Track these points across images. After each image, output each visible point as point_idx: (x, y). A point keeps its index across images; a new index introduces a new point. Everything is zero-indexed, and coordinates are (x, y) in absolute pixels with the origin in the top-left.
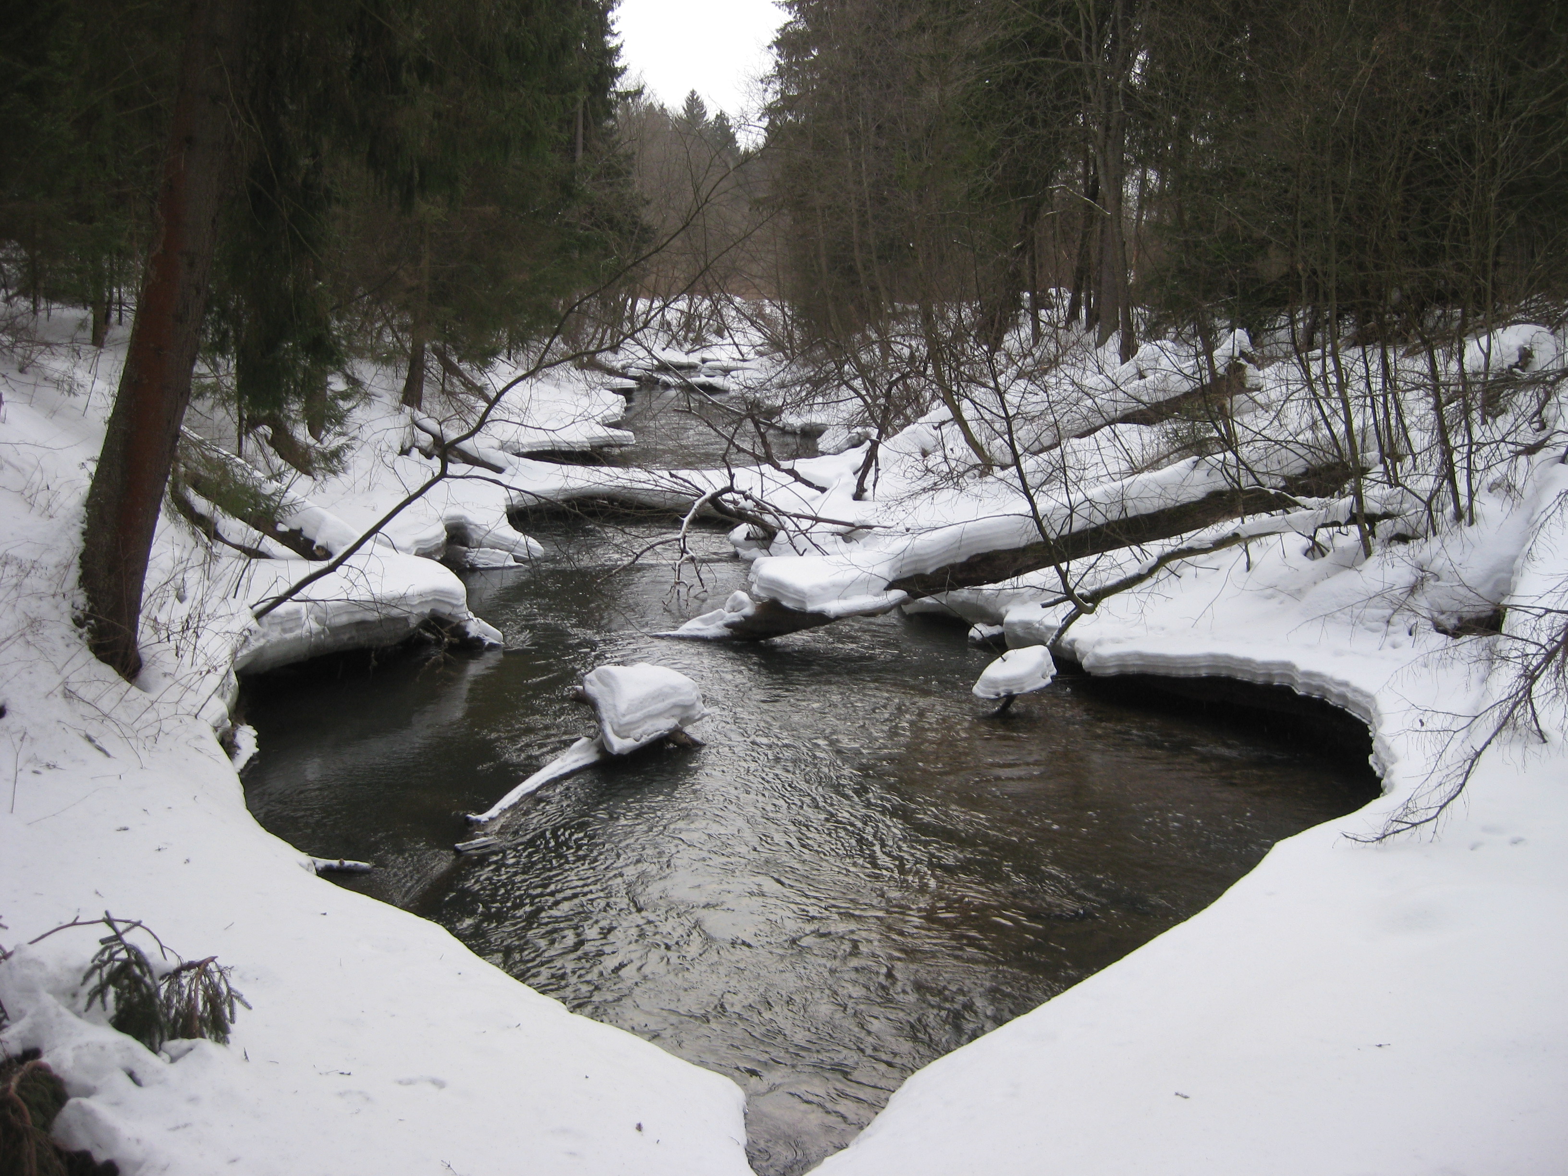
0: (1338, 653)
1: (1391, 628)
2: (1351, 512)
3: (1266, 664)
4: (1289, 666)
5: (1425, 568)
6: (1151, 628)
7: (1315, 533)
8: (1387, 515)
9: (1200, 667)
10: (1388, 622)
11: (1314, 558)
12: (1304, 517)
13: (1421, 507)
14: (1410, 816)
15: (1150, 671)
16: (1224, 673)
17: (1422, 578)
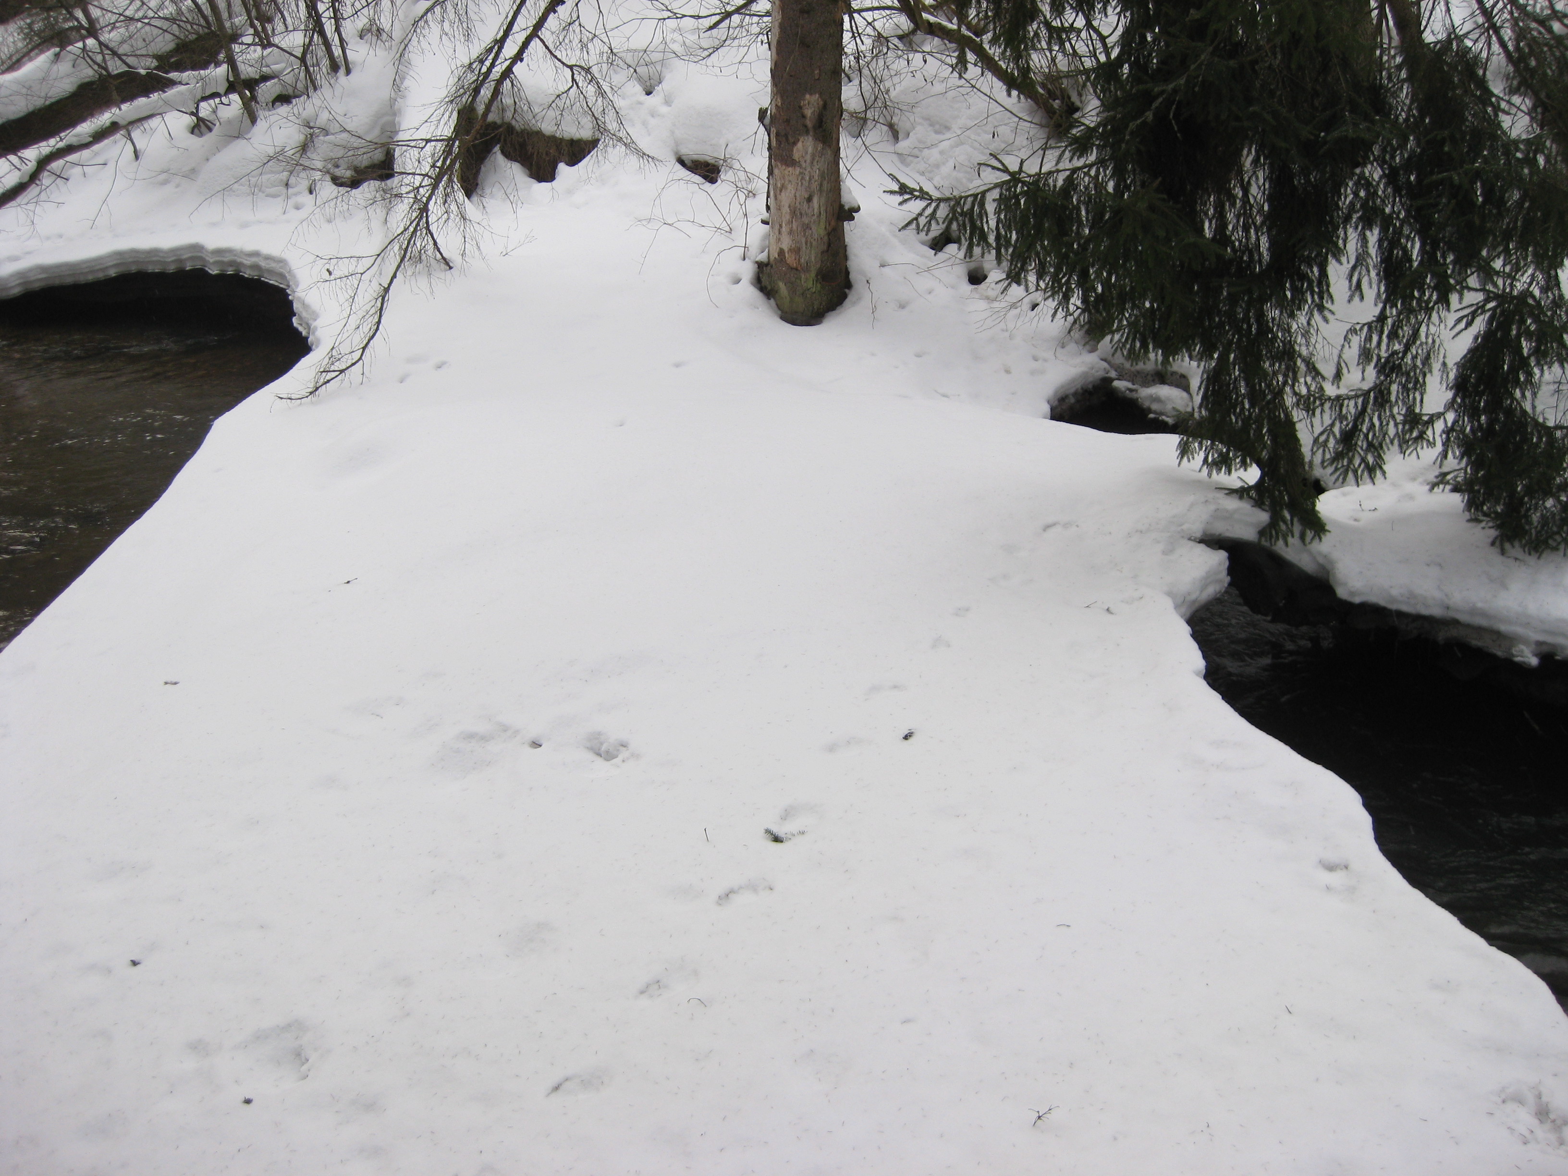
0: (244, 225)
1: (290, 190)
2: (228, 79)
3: (174, 251)
4: (197, 248)
5: (312, 124)
6: (48, 238)
7: (197, 108)
8: (265, 78)
9: (107, 268)
10: (287, 185)
11: (201, 135)
12: (181, 93)
13: (297, 63)
14: (337, 364)
15: (57, 282)
16: (134, 269)
17: (311, 135)
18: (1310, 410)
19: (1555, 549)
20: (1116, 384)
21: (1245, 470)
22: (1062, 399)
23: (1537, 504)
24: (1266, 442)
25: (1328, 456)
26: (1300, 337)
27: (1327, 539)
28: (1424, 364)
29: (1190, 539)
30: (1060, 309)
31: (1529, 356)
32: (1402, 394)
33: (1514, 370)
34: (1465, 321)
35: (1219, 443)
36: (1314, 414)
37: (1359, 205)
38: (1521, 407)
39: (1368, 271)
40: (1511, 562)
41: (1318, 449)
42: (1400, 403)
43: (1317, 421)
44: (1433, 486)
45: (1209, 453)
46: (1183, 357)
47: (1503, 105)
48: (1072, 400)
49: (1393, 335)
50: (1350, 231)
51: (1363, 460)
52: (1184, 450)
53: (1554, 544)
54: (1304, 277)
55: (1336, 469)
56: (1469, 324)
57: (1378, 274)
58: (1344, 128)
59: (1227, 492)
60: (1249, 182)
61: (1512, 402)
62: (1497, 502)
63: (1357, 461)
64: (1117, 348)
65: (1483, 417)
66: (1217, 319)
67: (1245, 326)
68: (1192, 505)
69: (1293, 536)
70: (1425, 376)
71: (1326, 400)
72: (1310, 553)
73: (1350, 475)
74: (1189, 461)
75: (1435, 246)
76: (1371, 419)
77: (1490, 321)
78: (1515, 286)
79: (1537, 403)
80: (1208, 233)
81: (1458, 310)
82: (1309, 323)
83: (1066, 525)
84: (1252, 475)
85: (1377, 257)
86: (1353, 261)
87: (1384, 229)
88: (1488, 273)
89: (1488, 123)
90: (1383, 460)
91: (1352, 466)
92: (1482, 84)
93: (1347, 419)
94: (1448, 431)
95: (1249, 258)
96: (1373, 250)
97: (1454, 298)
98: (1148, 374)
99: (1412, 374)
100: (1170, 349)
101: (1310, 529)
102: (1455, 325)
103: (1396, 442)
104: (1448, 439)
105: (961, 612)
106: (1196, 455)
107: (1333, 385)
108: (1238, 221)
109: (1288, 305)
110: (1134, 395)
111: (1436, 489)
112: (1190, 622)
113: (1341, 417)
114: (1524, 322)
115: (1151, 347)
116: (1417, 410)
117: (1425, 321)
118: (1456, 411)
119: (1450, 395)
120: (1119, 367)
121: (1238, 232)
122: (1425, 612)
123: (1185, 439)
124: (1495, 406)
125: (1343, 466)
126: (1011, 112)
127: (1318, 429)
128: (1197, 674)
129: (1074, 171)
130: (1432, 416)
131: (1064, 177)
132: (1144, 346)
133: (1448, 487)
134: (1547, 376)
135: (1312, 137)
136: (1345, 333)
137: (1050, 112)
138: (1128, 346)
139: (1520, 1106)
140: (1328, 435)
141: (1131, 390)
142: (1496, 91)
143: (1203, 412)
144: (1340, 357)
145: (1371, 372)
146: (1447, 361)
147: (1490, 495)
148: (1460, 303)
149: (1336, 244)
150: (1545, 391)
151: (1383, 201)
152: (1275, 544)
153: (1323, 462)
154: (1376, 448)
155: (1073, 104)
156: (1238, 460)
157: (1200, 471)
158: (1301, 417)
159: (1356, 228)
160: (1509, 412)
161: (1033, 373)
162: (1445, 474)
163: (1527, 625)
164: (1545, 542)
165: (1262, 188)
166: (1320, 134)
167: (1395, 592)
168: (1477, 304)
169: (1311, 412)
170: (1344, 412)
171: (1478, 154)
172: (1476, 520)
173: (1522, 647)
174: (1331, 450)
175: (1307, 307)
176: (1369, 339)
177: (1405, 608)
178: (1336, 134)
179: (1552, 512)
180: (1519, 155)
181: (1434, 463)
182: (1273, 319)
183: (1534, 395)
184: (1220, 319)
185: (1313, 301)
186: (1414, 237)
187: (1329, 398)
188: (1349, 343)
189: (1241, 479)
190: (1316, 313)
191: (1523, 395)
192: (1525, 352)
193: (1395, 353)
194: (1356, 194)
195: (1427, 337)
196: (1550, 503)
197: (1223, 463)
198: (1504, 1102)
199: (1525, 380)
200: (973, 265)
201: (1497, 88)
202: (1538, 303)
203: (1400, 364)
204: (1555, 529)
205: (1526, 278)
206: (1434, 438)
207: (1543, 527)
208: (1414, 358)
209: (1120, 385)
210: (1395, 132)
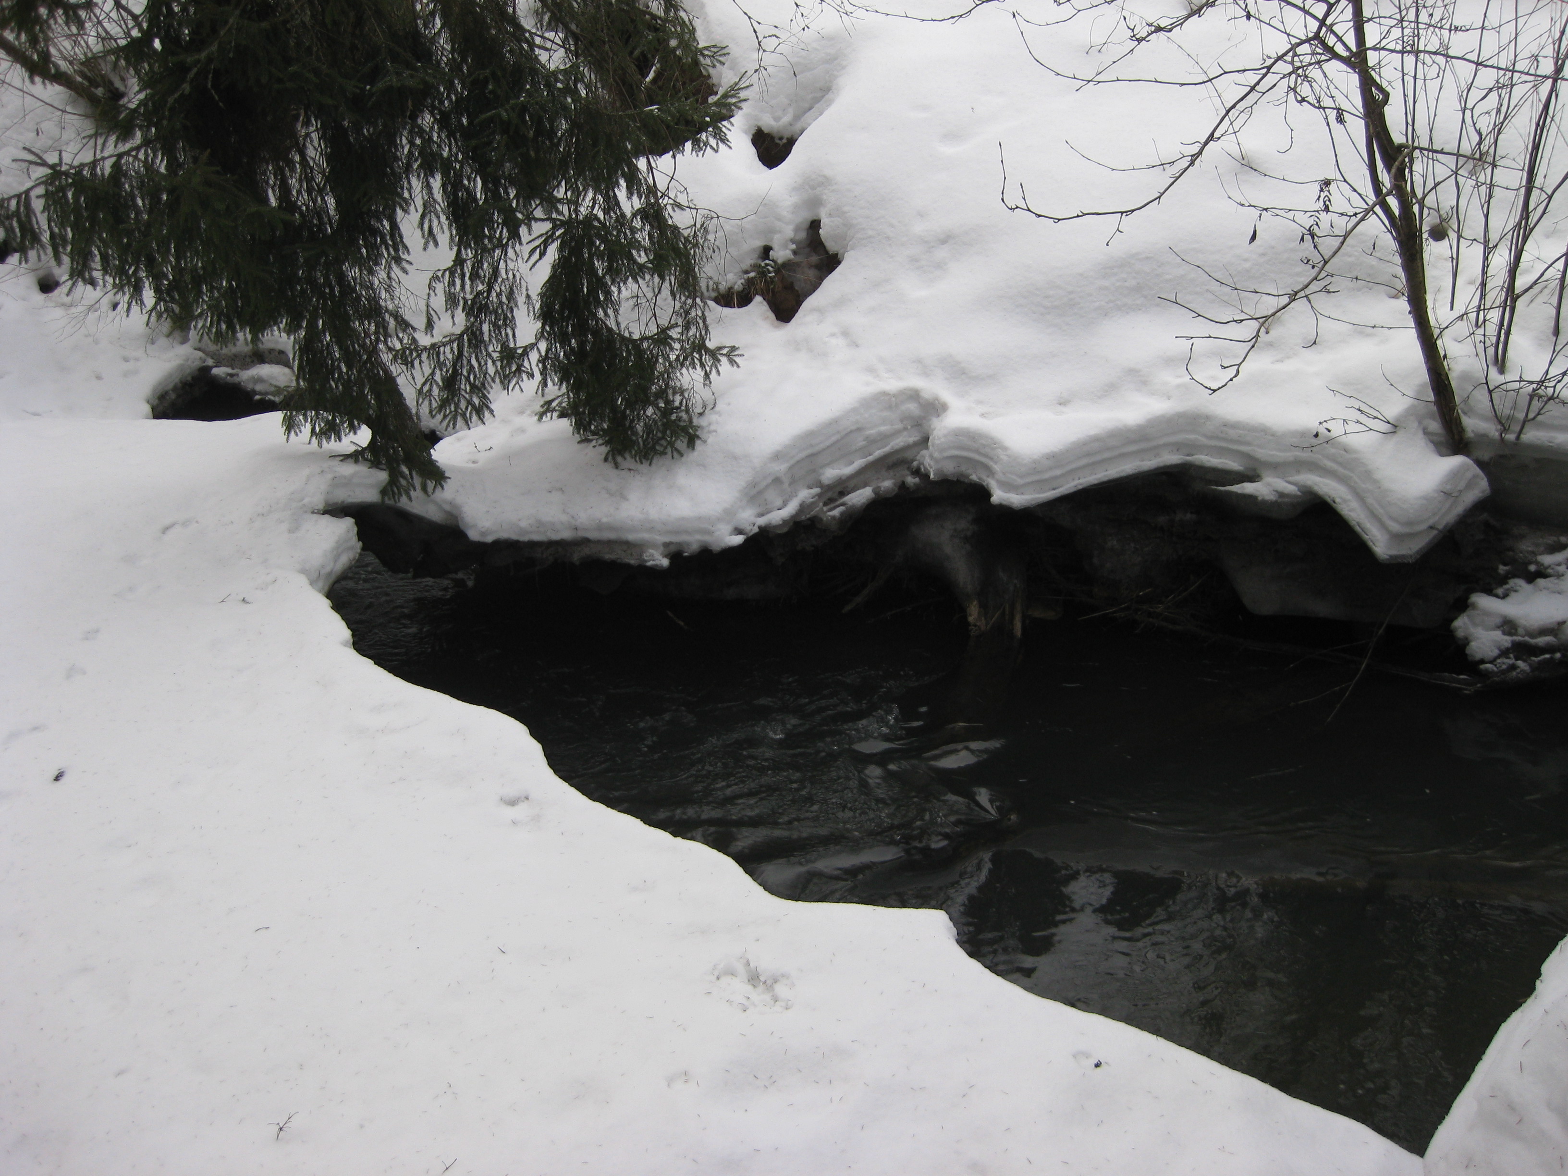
18: (409, 364)
19: (663, 453)
20: (215, 371)
21: (355, 433)
22: (162, 397)
23: (638, 414)
24: (371, 402)
25: (434, 405)
26: (384, 292)
27: (449, 486)
28: (509, 299)
29: (313, 512)
30: (134, 302)
31: (604, 276)
32: (494, 332)
33: (593, 291)
34: (538, 250)
35: (324, 411)
36: (413, 366)
37: (417, 153)
38: (606, 326)
39: (438, 217)
40: (625, 473)
41: (424, 400)
42: (494, 340)
43: (417, 372)
44: (541, 415)
45: (315, 424)
46: (272, 331)
47: (538, 40)
48: (173, 396)
49: (474, 276)
50: (414, 181)
51: (469, 403)
52: (290, 425)
53: (662, 449)
54: (375, 232)
55: (445, 417)
56: (542, 255)
57: (448, 218)
58: (388, 78)
59: (341, 458)
60: (304, 145)
61: (597, 323)
62: (603, 420)
63: (463, 404)
64: (203, 333)
65: (573, 341)
66: (299, 287)
67: (327, 291)
68: (308, 479)
69: (415, 490)
70: (512, 311)
71: (422, 350)
72: (435, 503)
73: (459, 419)
74: (297, 435)
75: (497, 183)
76: (469, 361)
77: (561, 249)
78: (580, 211)
79: (620, 319)
80: (273, 202)
81: (530, 242)
82: (389, 277)
83: (185, 524)
84: (364, 436)
85: (443, 202)
86: (421, 210)
87: (445, 175)
88: (551, 203)
89: (526, 58)
90: (489, 399)
91: (460, 411)
92: (514, 20)
93: (446, 365)
94: (543, 360)
95: (319, 221)
96: (438, 195)
97: (523, 231)
98: (246, 357)
99: (500, 311)
100: (258, 326)
101: (430, 479)
102: (530, 257)
103: (497, 380)
104: (545, 367)
105: (90, 635)
106: (302, 428)
107: (426, 334)
108: (301, 186)
109: (365, 261)
110: (236, 380)
111: (544, 418)
112: (328, 596)
113: (440, 365)
114: (593, 243)
115: (238, 327)
116: (512, 345)
117: (502, 257)
118: (547, 339)
119: (539, 324)
120: (215, 354)
121: (302, 197)
122: (555, 537)
123: (289, 414)
124: (582, 329)
125: (451, 412)
126: (52, 106)
127: (420, 380)
128: (345, 644)
129: (120, 156)
130: (525, 348)
131: (111, 164)
132: (231, 327)
133: (555, 414)
134: (625, 293)
135: (358, 91)
136: (429, 281)
137: (93, 100)
138: (214, 330)
139: (734, 977)
140: (431, 385)
141: (232, 375)
142: (527, 27)
143: (302, 383)
144: (428, 306)
145: (461, 317)
146: (530, 293)
147: (593, 414)
148: (530, 235)
149: (401, 196)
150: (625, 308)
151: (439, 146)
152: (399, 501)
153: (431, 412)
154: (479, 389)
155: (117, 89)
156: (345, 425)
157: (309, 443)
158: (399, 371)
159: (419, 176)
160: (596, 333)
161: (126, 375)
162: (549, 403)
163: (651, 529)
164: (653, 448)
165: (319, 149)
166: (365, 87)
167: (523, 524)
168: (547, 233)
169: (409, 365)
170: (442, 359)
171: (522, 89)
172: (587, 441)
173: (651, 551)
174: (437, 398)
175: (384, 262)
176: (452, 283)
177: (536, 537)
178: (380, 85)
179: (654, 419)
180: (559, 85)
181: (536, 393)
182: (355, 279)
183: (616, 311)
184: (302, 287)
185: (389, 254)
186: (476, 177)
187: (425, 348)
188: (434, 291)
189: (354, 443)
190: (394, 266)
191: (606, 314)
192: (600, 272)
193: (479, 293)
194: (412, 143)
195: (507, 274)
196: (650, 411)
197: (331, 430)
198: (718, 978)
199: (605, 299)
200: (41, 273)
201: (528, 23)
202: (604, 225)
203: (486, 303)
204: (659, 435)
205: (588, 202)
206: (531, 368)
207: (648, 435)
208: (499, 295)
209: (219, 371)
210: (438, 77)
